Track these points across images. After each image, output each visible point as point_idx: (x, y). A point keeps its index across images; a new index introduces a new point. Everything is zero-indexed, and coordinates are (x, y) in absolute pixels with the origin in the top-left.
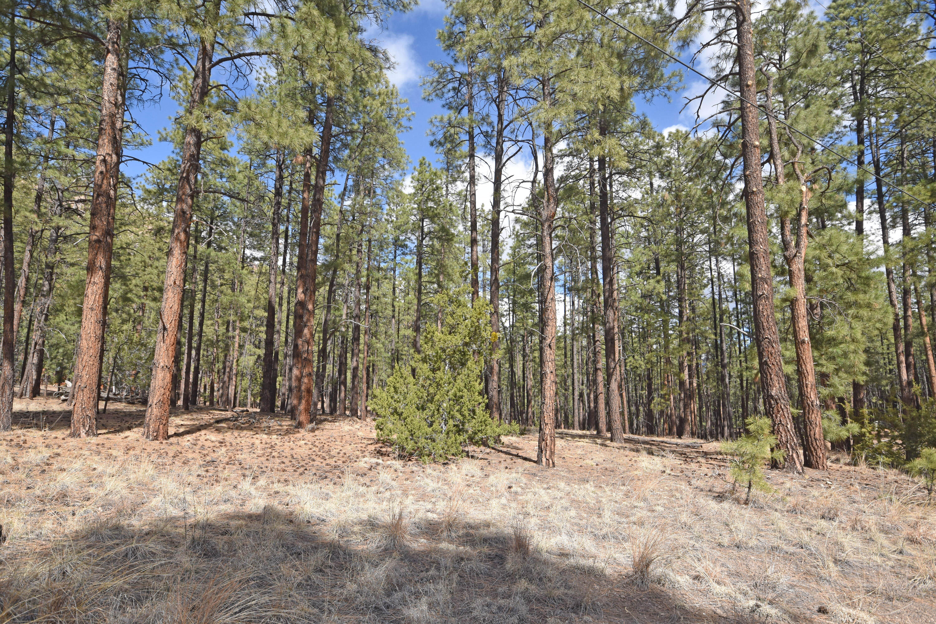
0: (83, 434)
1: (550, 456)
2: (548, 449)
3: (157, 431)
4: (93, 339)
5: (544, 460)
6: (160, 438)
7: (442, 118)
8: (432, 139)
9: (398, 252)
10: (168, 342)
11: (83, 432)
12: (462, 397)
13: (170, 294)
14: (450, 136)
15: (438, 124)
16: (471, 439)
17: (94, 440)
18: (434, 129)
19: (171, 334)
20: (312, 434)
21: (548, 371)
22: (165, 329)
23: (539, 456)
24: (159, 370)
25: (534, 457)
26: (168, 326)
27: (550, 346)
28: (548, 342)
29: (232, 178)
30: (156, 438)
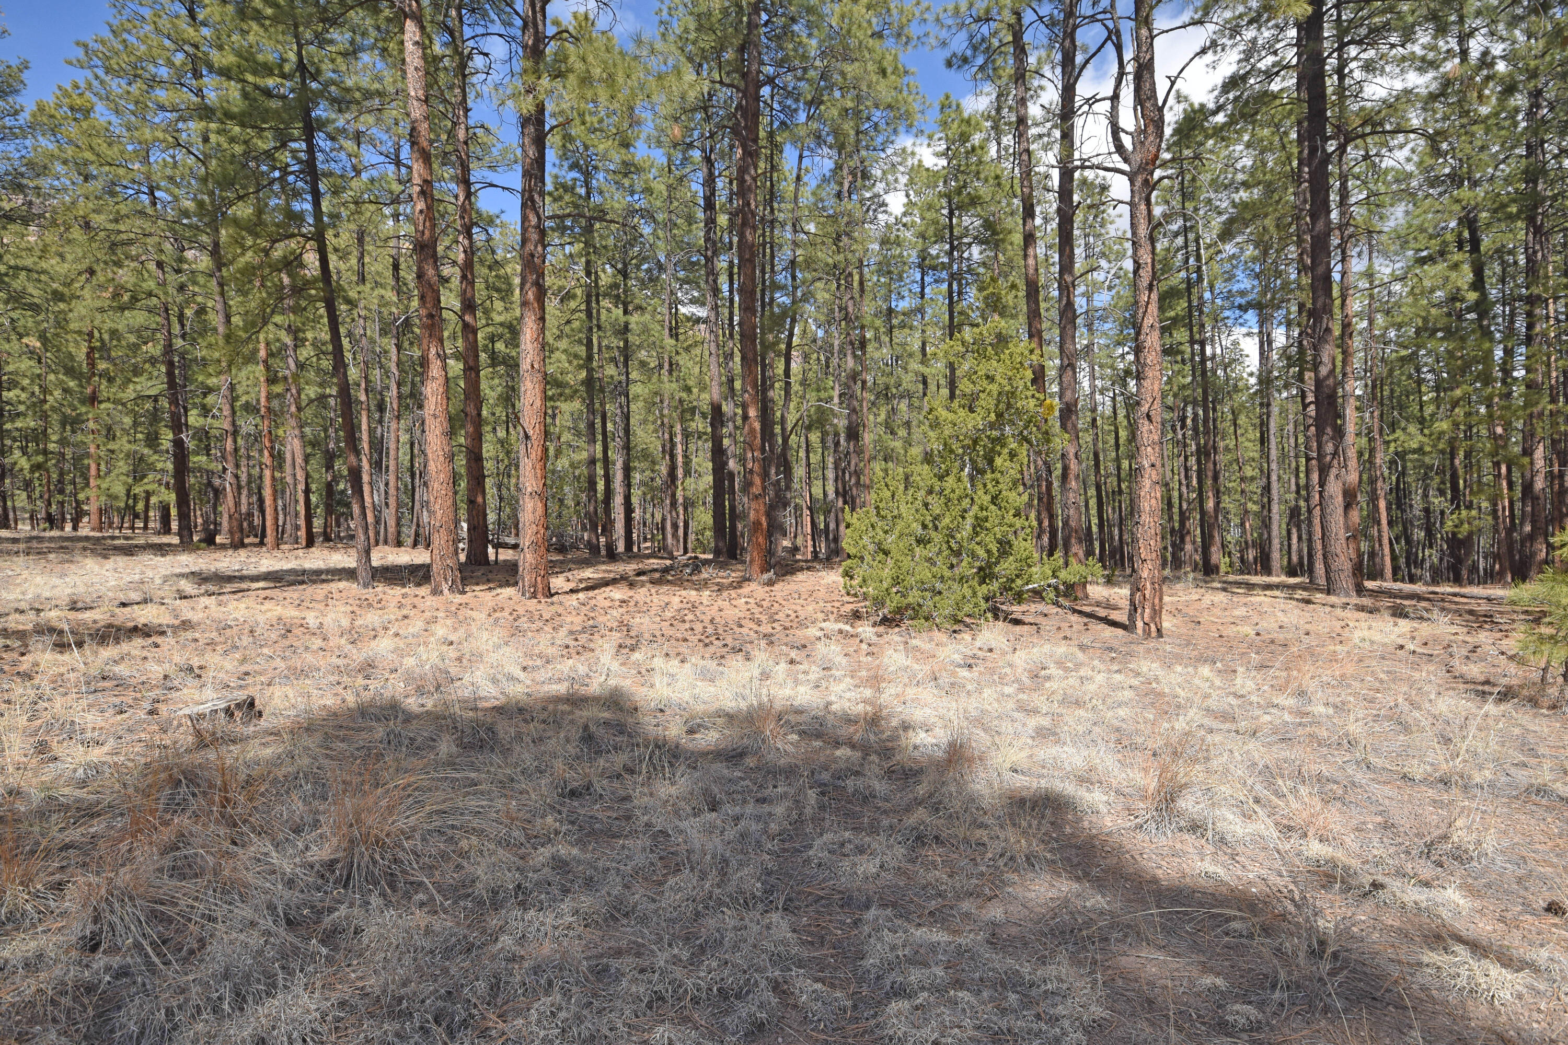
0: (446, 591)
1: (1153, 618)
2: (1147, 605)
3: (535, 586)
4: (442, 459)
5: (1140, 624)
6: (539, 596)
7: (957, 9)
8: (947, 54)
9: (927, 279)
10: (533, 456)
11: (445, 588)
12: (986, 519)
13: (529, 385)
14: (983, 40)
15: (950, 22)
16: (1006, 589)
17: (458, 599)
18: (944, 34)
19: (536, 444)
20: (767, 589)
21: (1146, 464)
22: (527, 437)
23: (1132, 617)
24: (527, 497)
25: (1121, 616)
26: (531, 433)
27: (1149, 417)
28: (1145, 408)
29: (648, 191)
30: (534, 596)
